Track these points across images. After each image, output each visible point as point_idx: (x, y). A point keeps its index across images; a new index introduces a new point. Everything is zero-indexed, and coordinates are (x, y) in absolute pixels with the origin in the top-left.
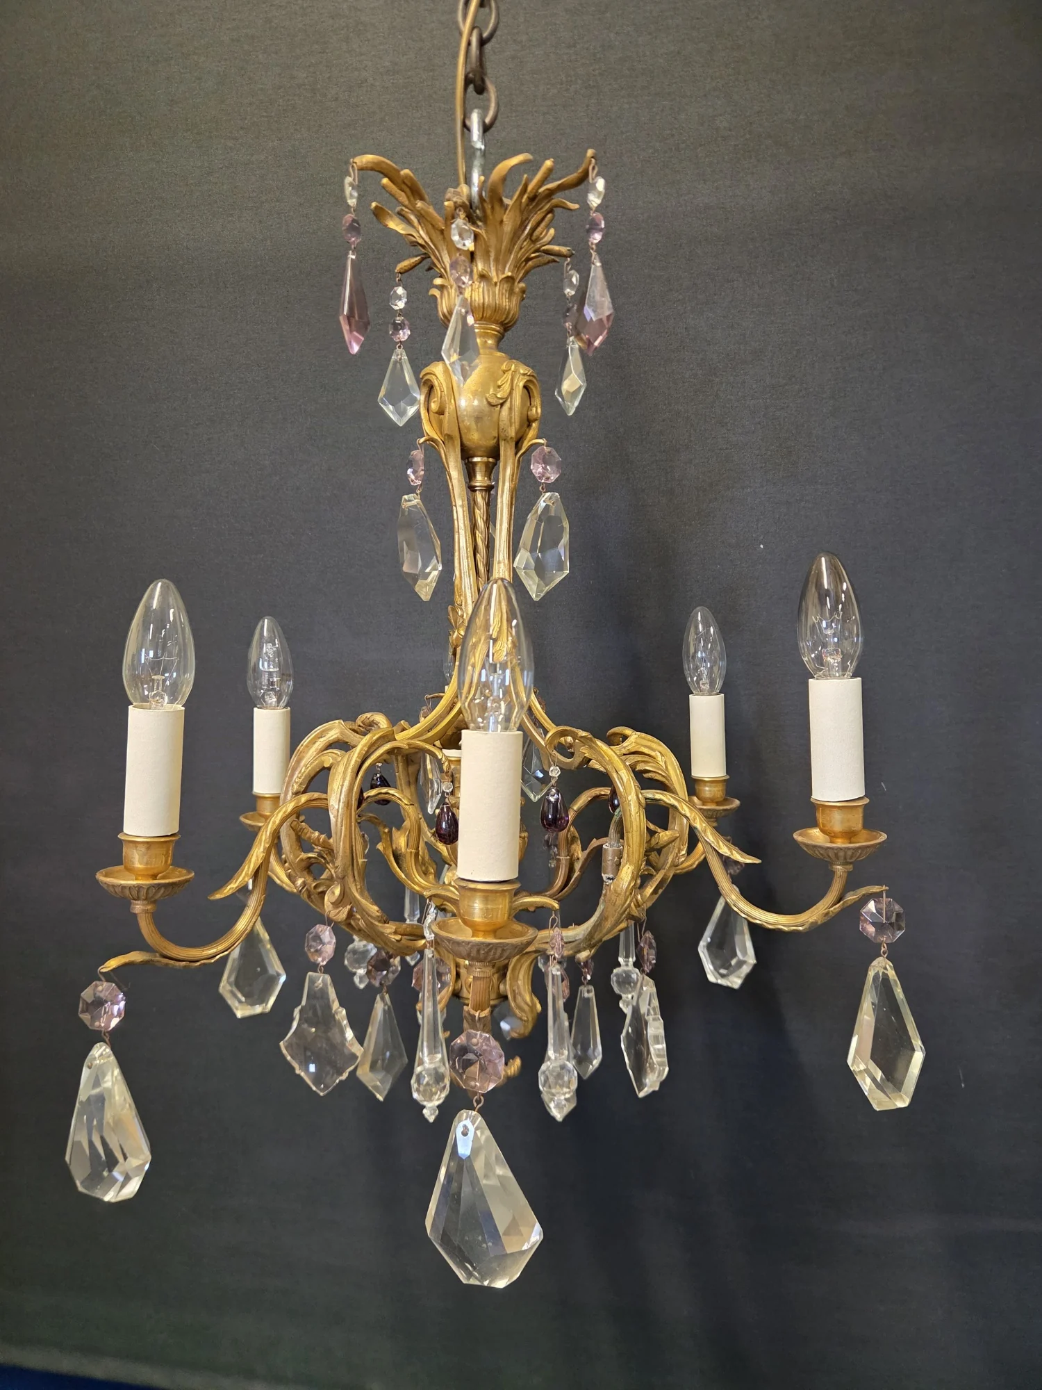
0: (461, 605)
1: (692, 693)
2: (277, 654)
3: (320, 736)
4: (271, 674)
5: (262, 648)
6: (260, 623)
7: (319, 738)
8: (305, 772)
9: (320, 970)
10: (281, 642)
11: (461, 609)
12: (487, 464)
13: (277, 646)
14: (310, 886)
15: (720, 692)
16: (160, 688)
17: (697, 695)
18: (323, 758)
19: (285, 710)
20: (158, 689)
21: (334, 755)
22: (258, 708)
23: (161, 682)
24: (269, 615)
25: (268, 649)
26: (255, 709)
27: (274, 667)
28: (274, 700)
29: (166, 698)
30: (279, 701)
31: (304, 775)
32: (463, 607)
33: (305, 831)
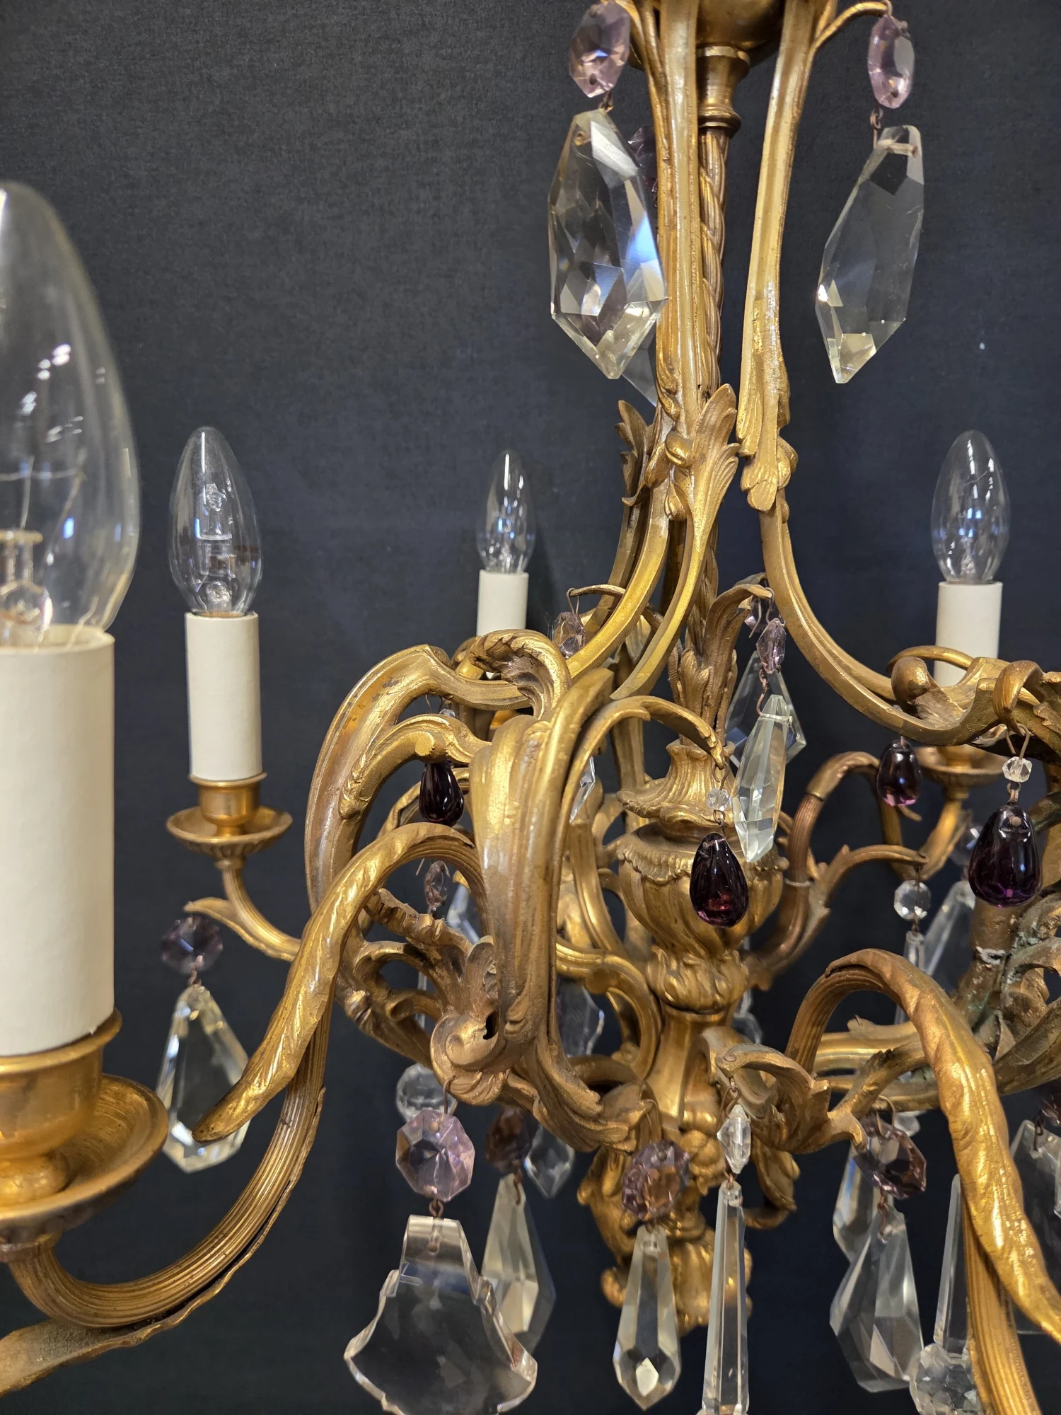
0: (676, 393)
1: (944, 580)
2: (230, 506)
3: (388, 682)
4: (216, 546)
5: (197, 493)
6: (191, 441)
7: (385, 686)
8: (366, 766)
9: (437, 1210)
10: (236, 484)
11: (676, 401)
12: (735, 65)
13: (230, 489)
14: (383, 1006)
15: (996, 579)
16: (27, 573)
17: (951, 583)
18: (411, 735)
19: (249, 617)
20: (18, 574)
21: (437, 729)
22: (195, 614)
23: (27, 556)
24: (208, 424)
25: (208, 494)
26: (189, 616)
27: (223, 532)
28: (226, 597)
29: (48, 605)
30: (235, 599)
31: (366, 773)
32: (680, 396)
33: (399, 915)
